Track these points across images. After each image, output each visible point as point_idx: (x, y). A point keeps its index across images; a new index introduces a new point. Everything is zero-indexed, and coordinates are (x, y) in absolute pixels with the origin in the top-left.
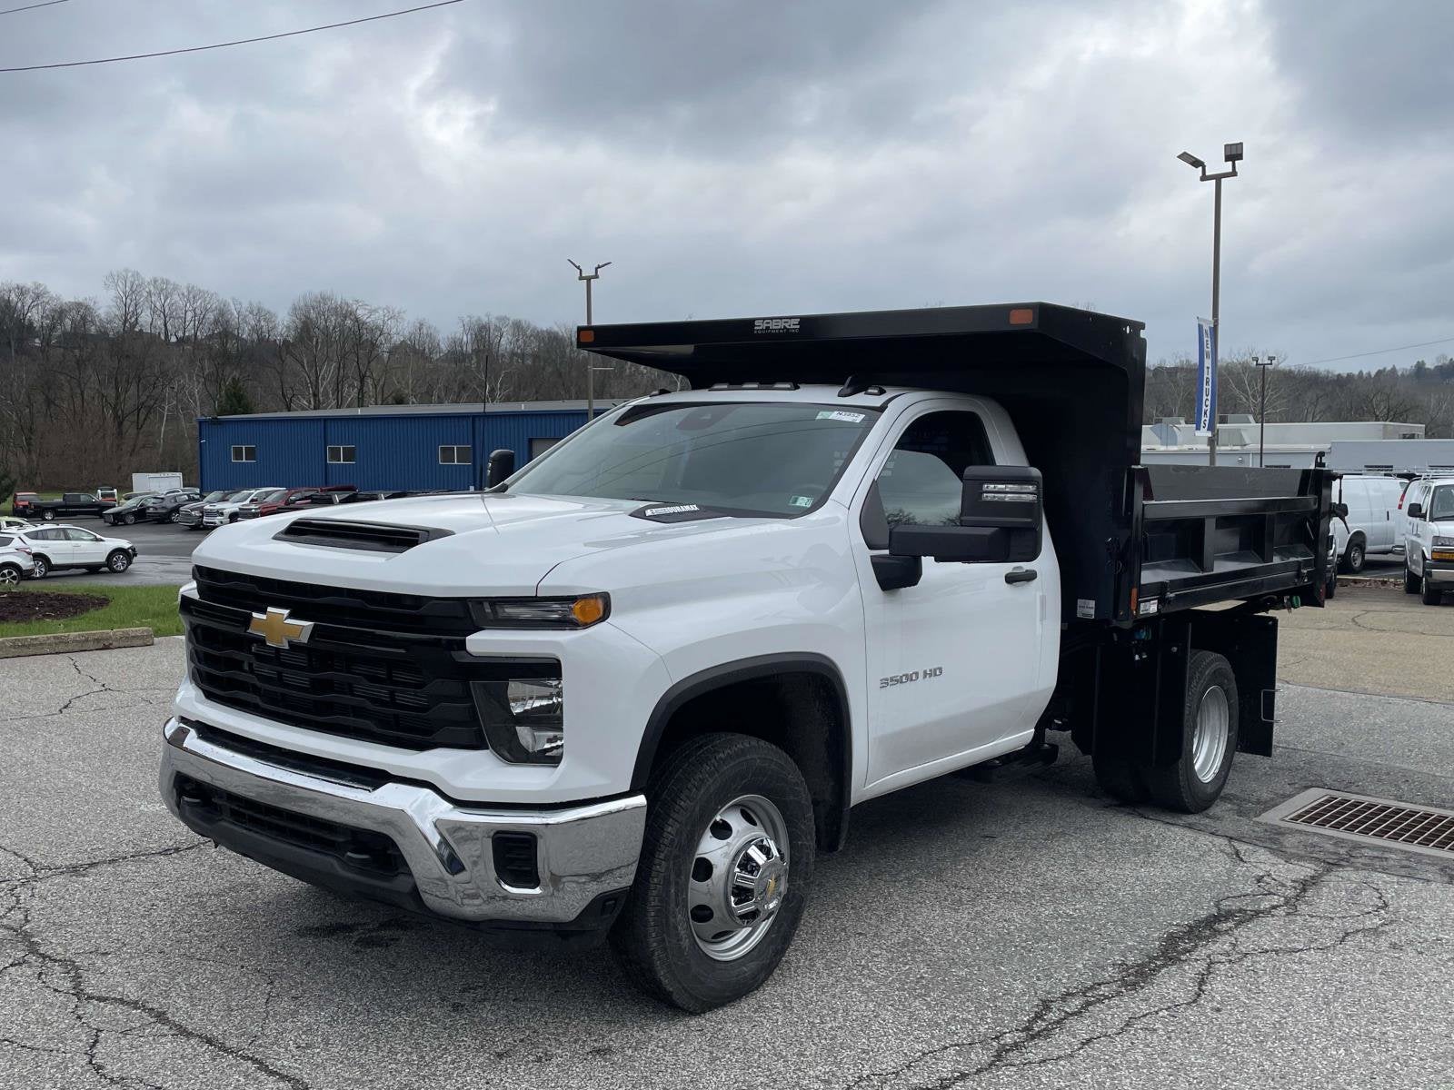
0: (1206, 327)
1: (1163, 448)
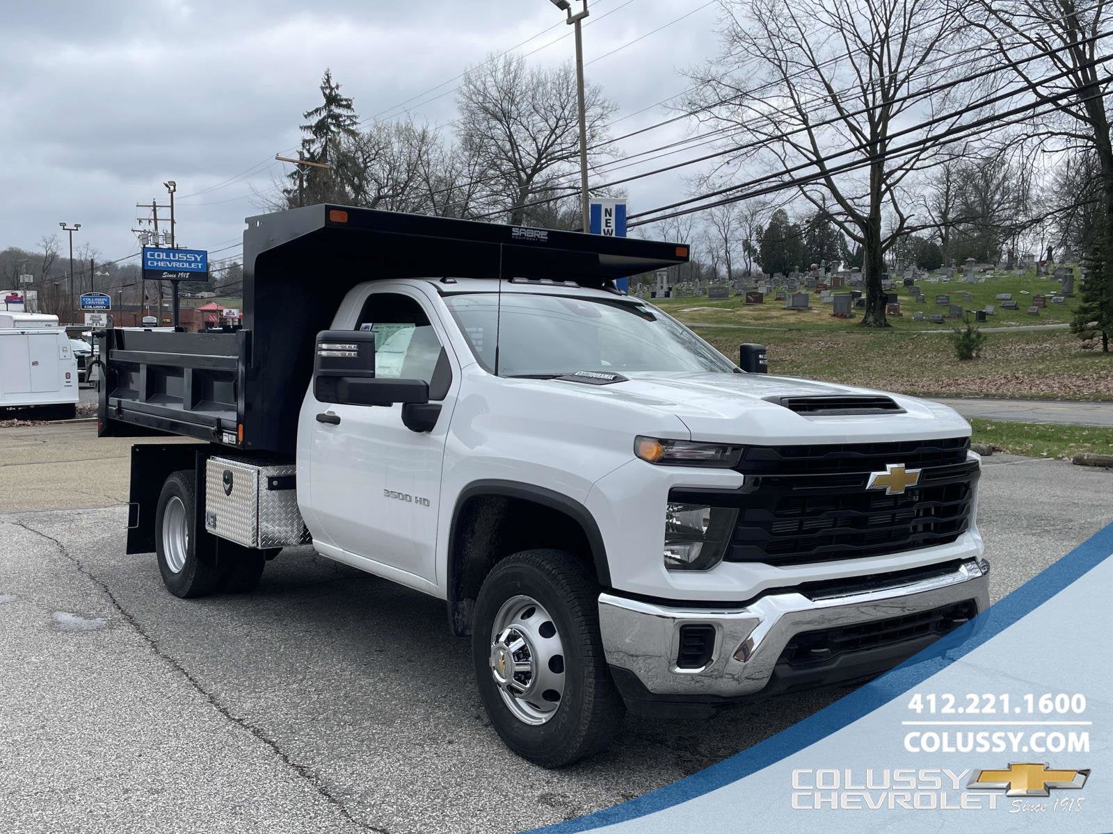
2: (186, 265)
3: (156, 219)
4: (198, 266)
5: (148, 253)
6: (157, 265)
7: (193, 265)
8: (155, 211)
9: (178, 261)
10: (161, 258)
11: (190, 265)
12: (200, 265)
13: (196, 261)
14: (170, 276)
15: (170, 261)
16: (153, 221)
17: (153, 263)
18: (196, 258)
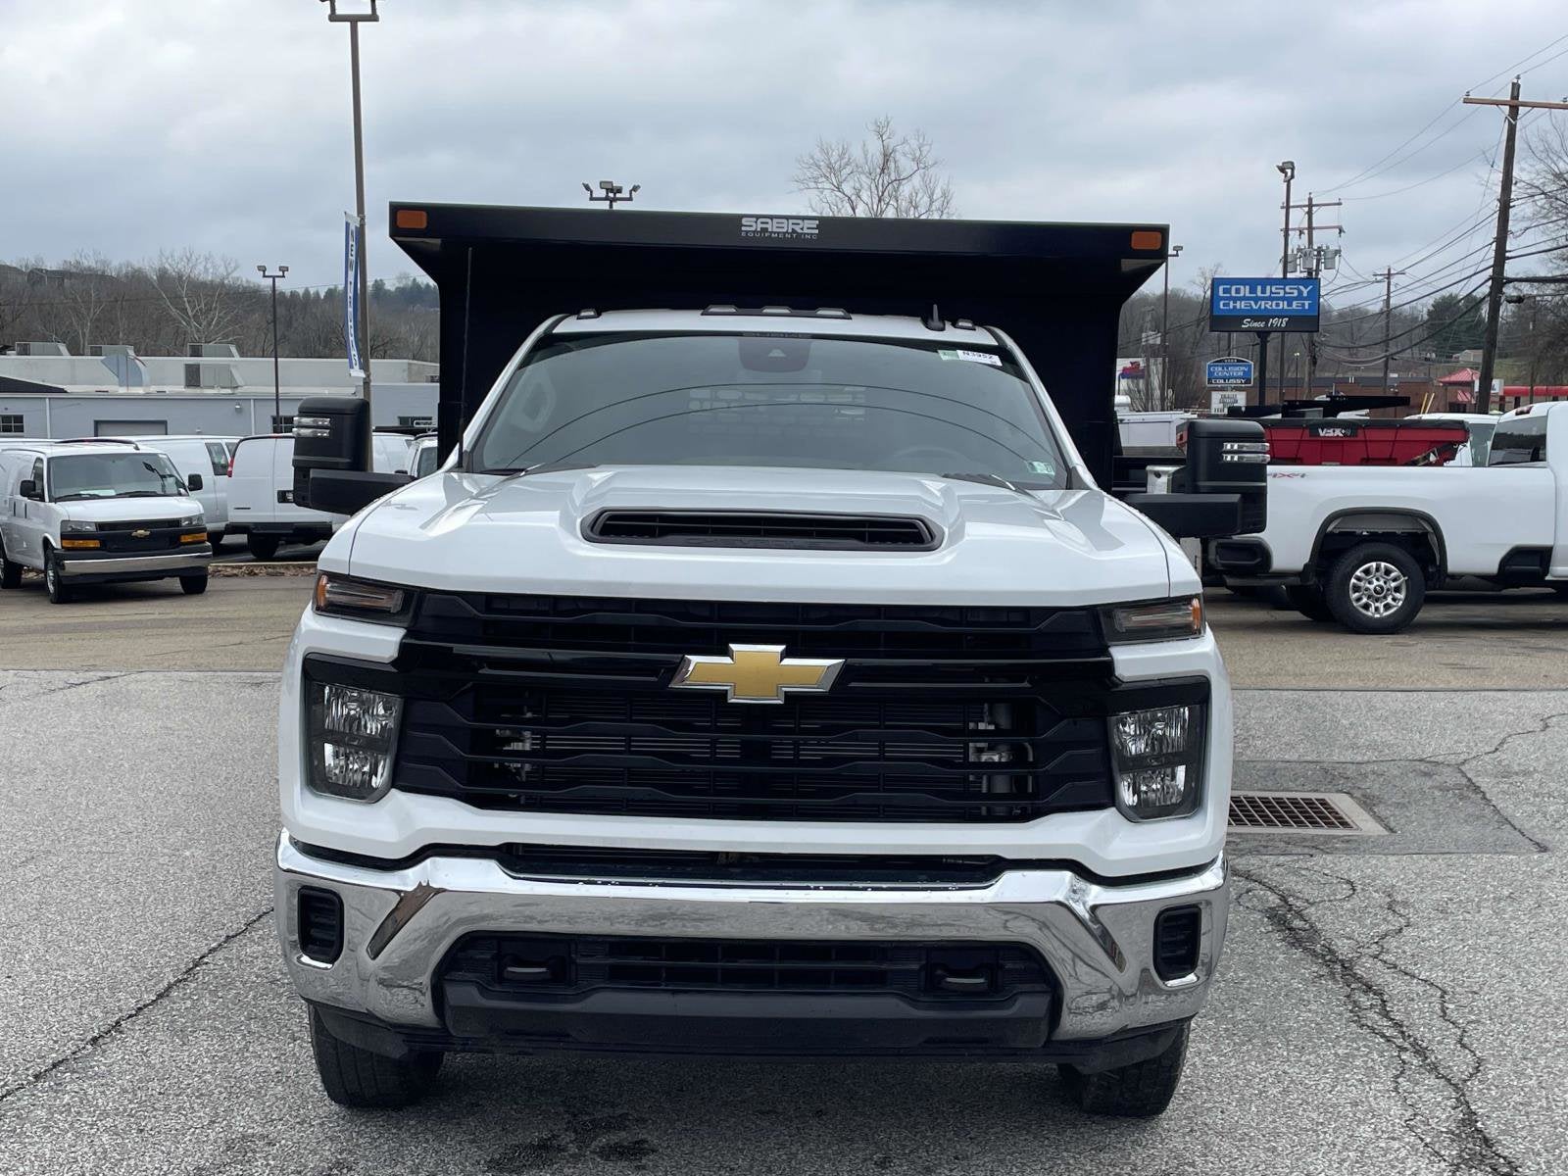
0: (352, 228)
1: (122, 390)
2: (1283, 305)
3: (1310, 228)
4: (1303, 304)
5: (1221, 288)
6: (1235, 307)
7: (1294, 303)
8: (1310, 214)
9: (1270, 299)
10: (1242, 295)
11: (1289, 305)
12: (1307, 303)
13: (1300, 297)
14: (1256, 324)
15: (1257, 300)
16: (1306, 232)
17: (1228, 305)
18: (1300, 292)
